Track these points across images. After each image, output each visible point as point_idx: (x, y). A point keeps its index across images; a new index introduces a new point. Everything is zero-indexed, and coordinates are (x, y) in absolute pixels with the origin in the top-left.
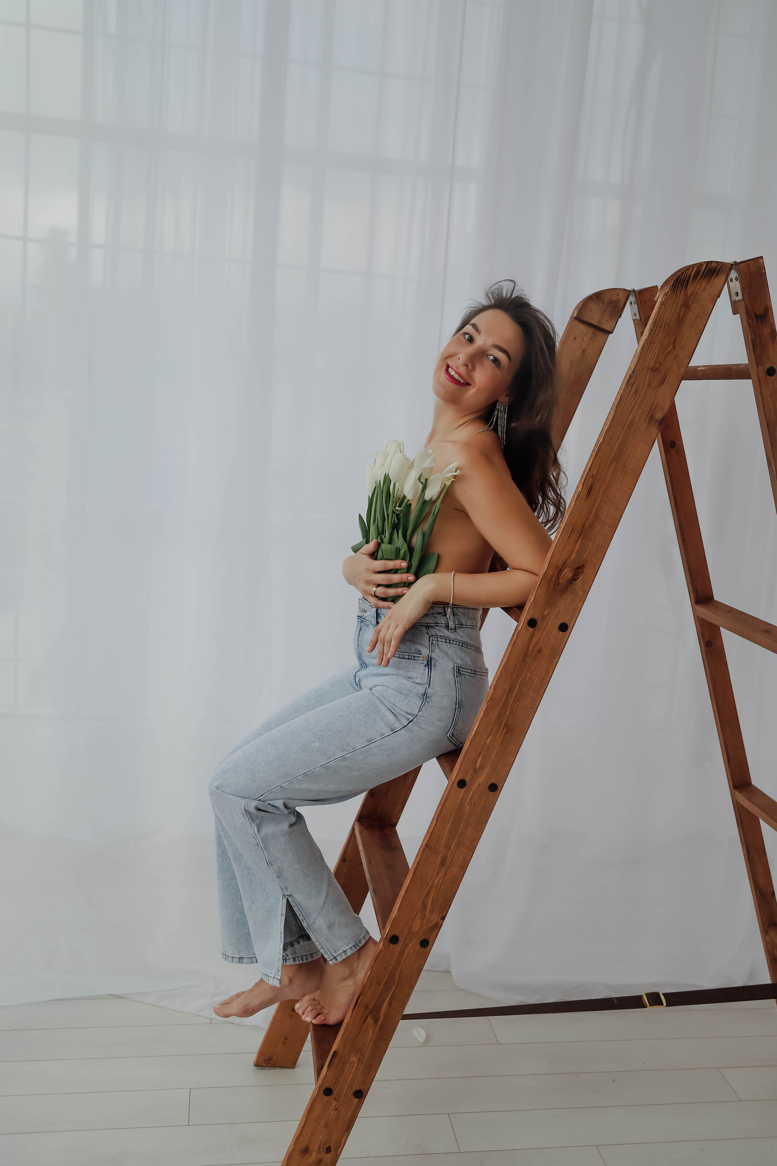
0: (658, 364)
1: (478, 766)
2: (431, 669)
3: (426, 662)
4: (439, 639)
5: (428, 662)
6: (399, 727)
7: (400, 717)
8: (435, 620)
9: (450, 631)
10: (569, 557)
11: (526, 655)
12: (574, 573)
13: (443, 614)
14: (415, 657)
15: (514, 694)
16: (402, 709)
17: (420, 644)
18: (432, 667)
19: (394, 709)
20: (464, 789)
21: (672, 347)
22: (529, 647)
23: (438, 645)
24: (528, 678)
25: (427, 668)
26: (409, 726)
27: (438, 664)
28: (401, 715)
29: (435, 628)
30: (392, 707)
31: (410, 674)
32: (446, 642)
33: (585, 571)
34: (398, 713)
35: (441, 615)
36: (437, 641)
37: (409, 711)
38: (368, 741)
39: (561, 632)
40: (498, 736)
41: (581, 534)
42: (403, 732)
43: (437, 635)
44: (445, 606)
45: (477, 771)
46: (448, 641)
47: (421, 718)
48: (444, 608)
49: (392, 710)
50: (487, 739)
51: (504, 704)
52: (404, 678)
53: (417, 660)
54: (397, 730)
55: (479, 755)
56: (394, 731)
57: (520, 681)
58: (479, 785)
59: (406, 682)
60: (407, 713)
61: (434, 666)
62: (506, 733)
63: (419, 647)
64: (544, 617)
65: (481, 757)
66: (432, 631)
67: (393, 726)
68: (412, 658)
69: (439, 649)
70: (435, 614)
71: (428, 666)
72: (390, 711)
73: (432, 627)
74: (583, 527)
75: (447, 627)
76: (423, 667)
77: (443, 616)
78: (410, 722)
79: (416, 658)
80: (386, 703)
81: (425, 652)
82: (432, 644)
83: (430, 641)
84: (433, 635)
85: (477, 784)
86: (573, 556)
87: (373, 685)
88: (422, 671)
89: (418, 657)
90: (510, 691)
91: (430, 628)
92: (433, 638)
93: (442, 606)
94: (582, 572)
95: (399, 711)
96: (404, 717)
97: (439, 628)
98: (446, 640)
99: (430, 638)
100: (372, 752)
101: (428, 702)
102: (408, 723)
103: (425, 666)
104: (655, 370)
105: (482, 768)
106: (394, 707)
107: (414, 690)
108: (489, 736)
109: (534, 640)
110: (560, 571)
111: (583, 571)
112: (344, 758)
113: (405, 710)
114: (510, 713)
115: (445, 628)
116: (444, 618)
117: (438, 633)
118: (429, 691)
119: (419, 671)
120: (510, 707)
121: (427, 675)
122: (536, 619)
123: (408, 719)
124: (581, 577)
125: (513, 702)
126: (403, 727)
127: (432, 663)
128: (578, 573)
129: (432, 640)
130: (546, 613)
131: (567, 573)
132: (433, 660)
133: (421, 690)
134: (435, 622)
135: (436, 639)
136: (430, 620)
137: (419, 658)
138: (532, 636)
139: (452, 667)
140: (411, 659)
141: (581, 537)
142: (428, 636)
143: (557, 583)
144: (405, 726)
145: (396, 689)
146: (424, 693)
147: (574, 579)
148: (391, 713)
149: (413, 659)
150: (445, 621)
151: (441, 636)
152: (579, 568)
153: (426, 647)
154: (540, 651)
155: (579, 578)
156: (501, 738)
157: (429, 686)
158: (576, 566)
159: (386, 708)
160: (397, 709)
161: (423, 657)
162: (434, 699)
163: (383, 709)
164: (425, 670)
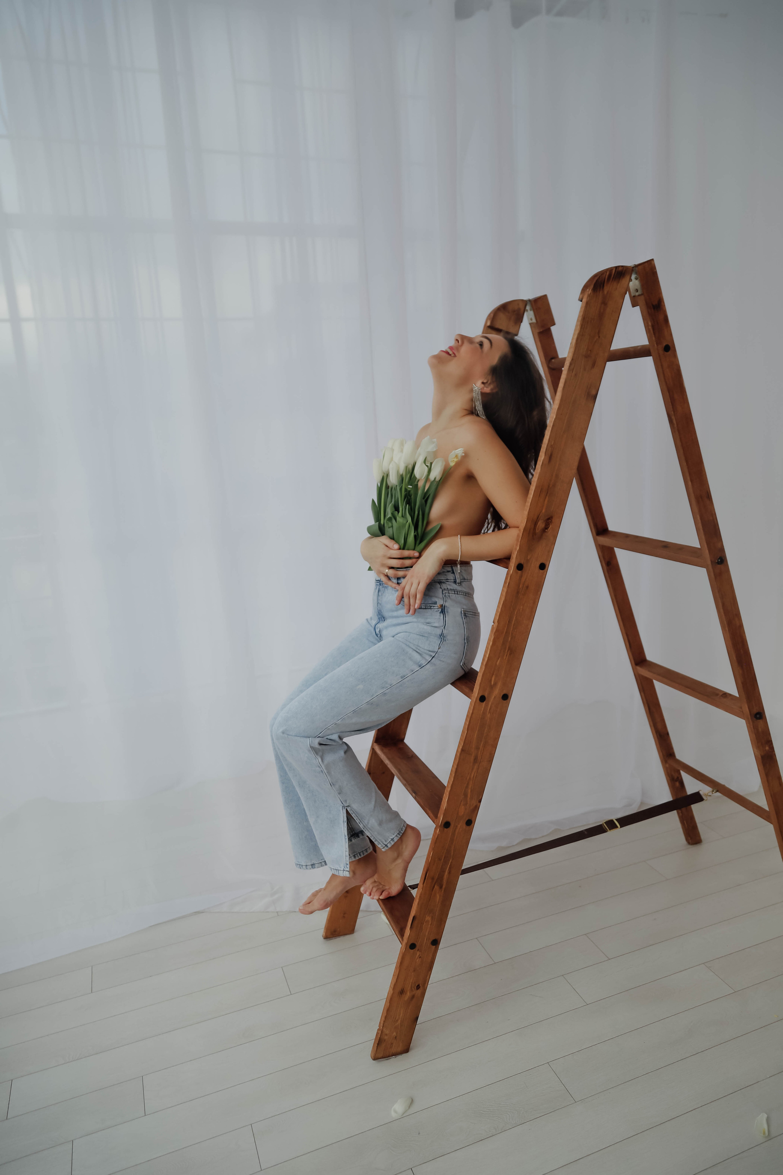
0: (589, 352)
1: (492, 683)
2: (445, 615)
3: (440, 610)
4: (450, 592)
5: (442, 610)
6: (425, 663)
7: (425, 655)
8: (445, 576)
9: (457, 585)
10: (541, 512)
11: (518, 593)
12: (546, 524)
13: (452, 572)
14: (431, 606)
15: (513, 623)
16: (426, 648)
17: (436, 597)
18: (446, 613)
19: (419, 650)
20: (484, 702)
21: (597, 337)
22: (519, 586)
23: (449, 596)
24: (521, 610)
25: (442, 615)
26: (432, 661)
27: (449, 611)
28: (425, 653)
29: (446, 583)
30: (417, 648)
31: (428, 621)
32: (455, 594)
33: (553, 521)
34: (422, 652)
35: (450, 573)
36: (449, 593)
37: (431, 649)
38: (402, 677)
39: (541, 571)
40: (505, 658)
41: (547, 493)
42: (428, 666)
43: (448, 589)
44: (453, 565)
45: (492, 687)
46: (456, 593)
47: (440, 653)
48: (452, 567)
49: (417, 650)
50: (497, 661)
51: (506, 632)
52: (423, 624)
53: (433, 609)
54: (423, 665)
55: (493, 675)
56: (421, 667)
57: (516, 613)
58: (495, 697)
59: (425, 627)
60: (430, 651)
61: (447, 612)
62: (510, 654)
63: (436, 600)
64: (528, 561)
65: (494, 676)
66: (444, 586)
67: (420, 663)
68: (429, 607)
69: (451, 599)
70: (446, 572)
71: (442, 612)
72: (415, 652)
73: (444, 583)
74: (549, 486)
75: (455, 582)
76: (439, 614)
77: (452, 573)
78: (433, 658)
79: (432, 608)
80: (411, 645)
81: (440, 602)
82: (445, 596)
83: (443, 594)
84: (445, 589)
85: (493, 697)
86: (544, 511)
87: (396, 632)
88: (438, 617)
89: (434, 606)
90: (510, 622)
91: (442, 584)
92: (446, 592)
93: (450, 566)
94: (551, 522)
95: (423, 650)
96: (427, 654)
97: (449, 583)
98: (455, 592)
99: (443, 591)
100: (405, 686)
101: (445, 641)
102: (432, 659)
103: (440, 613)
104: (587, 356)
105: (495, 684)
106: (419, 648)
107: (433, 633)
108: (498, 659)
109: (523, 579)
110: (536, 524)
111: (551, 520)
112: (384, 694)
113: (427, 649)
114: (511, 638)
115: (453, 583)
116: (453, 575)
117: (449, 587)
118: (445, 632)
119: (436, 617)
120: (510, 634)
121: (443, 619)
122: (522, 563)
123: (431, 656)
124: (551, 526)
125: (513, 630)
126: (428, 663)
127: (445, 611)
128: (548, 523)
129: (445, 593)
130: (529, 558)
131: (541, 525)
132: (445, 608)
133: (439, 632)
134: (445, 579)
135: (448, 592)
136: (442, 578)
137: (435, 608)
138: (521, 576)
139: (460, 611)
140: (428, 609)
141: (548, 495)
142: (441, 590)
143: (534, 534)
144: (430, 661)
145: (418, 634)
146: (441, 634)
147: (546, 528)
148: (417, 653)
149: (430, 609)
150: (453, 577)
151: (451, 589)
152: (549, 519)
153: (441, 598)
154: (527, 587)
155: (549, 527)
156: (507, 659)
157: (444, 628)
158: (547, 518)
159: (412, 650)
160: (421, 649)
161: (438, 606)
162: (448, 637)
163: (410, 651)
164: (440, 616)
